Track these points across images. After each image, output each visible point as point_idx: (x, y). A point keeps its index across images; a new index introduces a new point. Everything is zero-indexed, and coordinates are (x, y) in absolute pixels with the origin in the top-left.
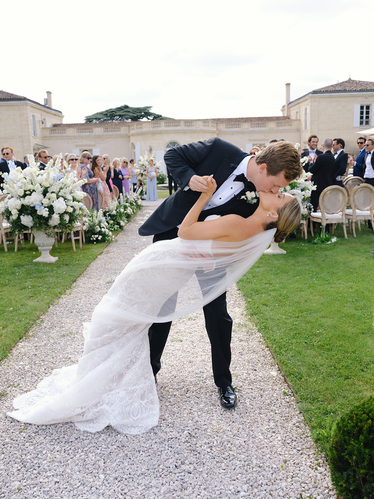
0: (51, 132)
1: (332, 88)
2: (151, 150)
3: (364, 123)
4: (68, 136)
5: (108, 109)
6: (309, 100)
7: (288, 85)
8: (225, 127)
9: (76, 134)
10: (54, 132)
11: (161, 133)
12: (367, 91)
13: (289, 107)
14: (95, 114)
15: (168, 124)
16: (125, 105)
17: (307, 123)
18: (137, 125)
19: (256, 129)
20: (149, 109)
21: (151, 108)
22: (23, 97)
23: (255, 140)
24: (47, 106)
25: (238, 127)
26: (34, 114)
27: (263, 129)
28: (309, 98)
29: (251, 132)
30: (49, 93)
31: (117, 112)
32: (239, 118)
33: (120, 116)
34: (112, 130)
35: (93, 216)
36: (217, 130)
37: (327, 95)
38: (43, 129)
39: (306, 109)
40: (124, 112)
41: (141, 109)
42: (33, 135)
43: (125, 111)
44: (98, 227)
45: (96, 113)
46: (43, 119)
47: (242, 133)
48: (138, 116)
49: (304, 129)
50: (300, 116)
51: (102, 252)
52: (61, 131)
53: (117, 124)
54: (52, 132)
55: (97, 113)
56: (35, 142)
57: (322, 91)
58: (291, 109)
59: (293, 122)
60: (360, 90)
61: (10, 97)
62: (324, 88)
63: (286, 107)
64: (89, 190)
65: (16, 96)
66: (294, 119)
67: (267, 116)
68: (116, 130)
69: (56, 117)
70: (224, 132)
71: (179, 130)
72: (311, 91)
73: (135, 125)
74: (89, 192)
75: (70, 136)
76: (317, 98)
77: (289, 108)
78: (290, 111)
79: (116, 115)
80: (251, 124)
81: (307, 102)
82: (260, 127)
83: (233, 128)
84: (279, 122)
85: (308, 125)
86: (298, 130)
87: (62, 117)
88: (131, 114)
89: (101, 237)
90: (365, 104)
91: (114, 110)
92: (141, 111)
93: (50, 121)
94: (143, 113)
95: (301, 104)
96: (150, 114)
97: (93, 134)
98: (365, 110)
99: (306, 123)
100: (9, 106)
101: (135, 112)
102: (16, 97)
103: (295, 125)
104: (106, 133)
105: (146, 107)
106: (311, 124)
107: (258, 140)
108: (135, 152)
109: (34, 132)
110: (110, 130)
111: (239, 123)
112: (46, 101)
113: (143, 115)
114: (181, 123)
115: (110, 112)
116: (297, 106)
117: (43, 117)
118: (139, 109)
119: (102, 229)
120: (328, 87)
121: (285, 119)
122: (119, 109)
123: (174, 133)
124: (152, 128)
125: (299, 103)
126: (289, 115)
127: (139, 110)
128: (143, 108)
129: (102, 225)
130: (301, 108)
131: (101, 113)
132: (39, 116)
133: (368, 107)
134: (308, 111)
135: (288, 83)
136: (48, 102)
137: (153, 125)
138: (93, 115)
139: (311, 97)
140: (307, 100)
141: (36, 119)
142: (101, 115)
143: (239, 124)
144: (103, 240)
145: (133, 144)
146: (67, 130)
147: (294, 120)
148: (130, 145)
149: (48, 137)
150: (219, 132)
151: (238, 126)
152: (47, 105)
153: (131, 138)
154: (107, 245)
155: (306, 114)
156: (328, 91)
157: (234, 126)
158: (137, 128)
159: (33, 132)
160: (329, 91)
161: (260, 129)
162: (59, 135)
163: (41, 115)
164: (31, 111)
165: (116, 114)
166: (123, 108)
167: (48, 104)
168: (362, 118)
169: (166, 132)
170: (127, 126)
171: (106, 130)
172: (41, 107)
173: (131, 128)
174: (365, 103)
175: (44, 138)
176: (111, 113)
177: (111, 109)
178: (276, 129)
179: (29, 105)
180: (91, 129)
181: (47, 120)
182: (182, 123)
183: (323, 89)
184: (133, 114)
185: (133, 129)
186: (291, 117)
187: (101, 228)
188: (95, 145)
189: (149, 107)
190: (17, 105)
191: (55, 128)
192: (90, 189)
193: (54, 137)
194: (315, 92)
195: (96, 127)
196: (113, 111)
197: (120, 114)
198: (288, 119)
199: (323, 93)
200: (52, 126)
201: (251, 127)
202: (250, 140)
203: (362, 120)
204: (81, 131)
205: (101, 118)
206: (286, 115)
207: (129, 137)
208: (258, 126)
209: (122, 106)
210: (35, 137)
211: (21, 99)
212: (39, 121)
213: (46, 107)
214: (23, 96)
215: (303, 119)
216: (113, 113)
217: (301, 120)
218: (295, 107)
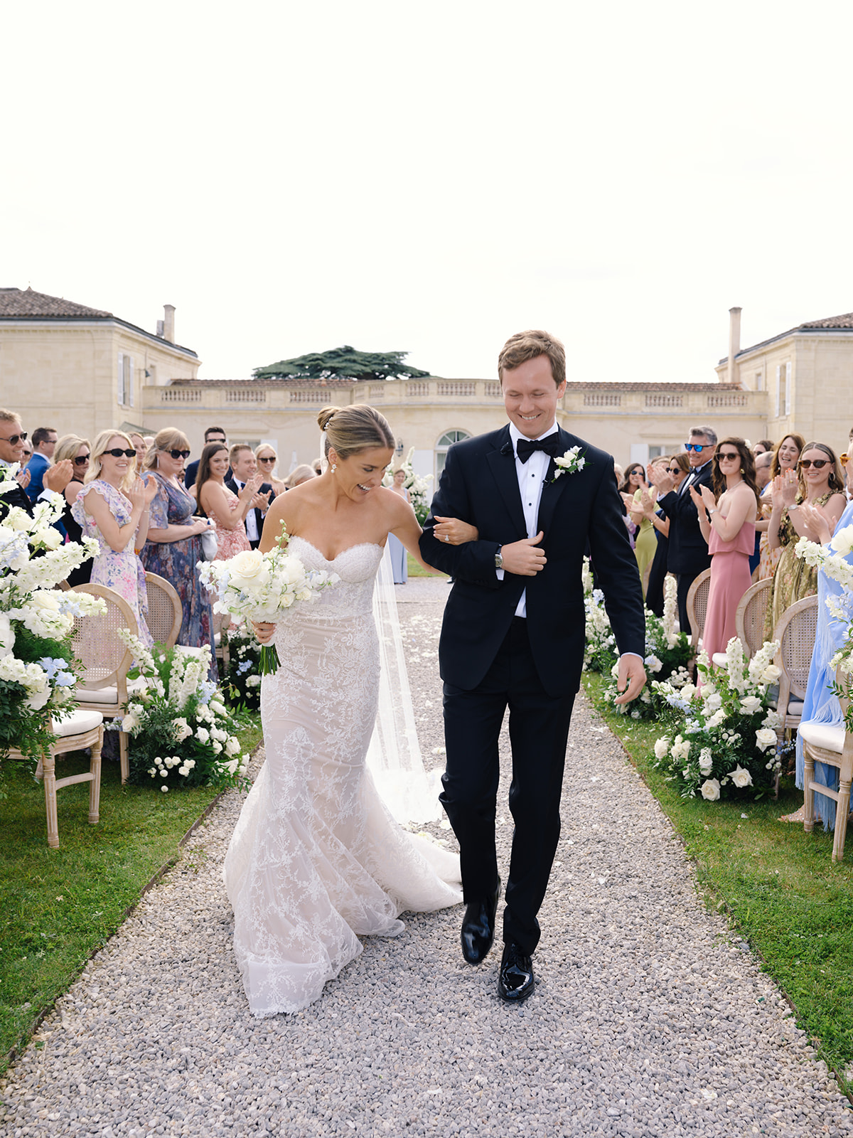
0: (165, 396)
1: (848, 319)
4: (204, 408)
5: (306, 353)
6: (793, 346)
7: (736, 311)
8: (583, 402)
9: (225, 404)
10: (173, 396)
11: (427, 408)
13: (737, 362)
14: (276, 365)
15: (445, 389)
16: (346, 347)
17: (786, 400)
18: (370, 388)
19: (659, 410)
20: (401, 357)
21: (405, 356)
22: (105, 313)
23: (654, 436)
24: (163, 337)
25: (615, 404)
26: (128, 353)
27: (676, 410)
28: (792, 342)
29: (645, 417)
30: (169, 308)
31: (327, 360)
32: (617, 383)
33: (334, 370)
34: (311, 397)
35: (172, 672)
36: (564, 409)
37: (837, 337)
38: (147, 388)
39: (784, 368)
40: (343, 362)
42: (121, 403)
43: (346, 360)
44: (182, 722)
45: (279, 361)
46: (148, 366)
47: (626, 417)
48: (374, 371)
49: (777, 415)
50: (766, 385)
51: (173, 863)
52: (190, 397)
53: (324, 385)
54: (169, 396)
55: (282, 363)
56: (124, 419)
57: (825, 325)
58: (743, 367)
59: (750, 398)
61: (75, 311)
62: (830, 319)
63: (729, 363)
64: (170, 563)
65: (90, 310)
66: (750, 390)
67: (684, 382)
68: (320, 397)
69: (183, 364)
70: (581, 413)
71: (473, 405)
72: (798, 325)
73: (367, 389)
74: (170, 571)
75: (210, 409)
76: (814, 341)
77: (737, 366)
78: (739, 373)
79: (326, 369)
80: (647, 397)
81: (787, 351)
82: (668, 405)
83: (602, 404)
84: (715, 396)
85: (787, 405)
86: (761, 416)
87: (197, 364)
88: (359, 367)
89: (190, 763)
91: (319, 357)
92: (382, 360)
93: (167, 371)
94: (386, 366)
95: (769, 357)
96: (403, 369)
97: (264, 405)
99: (784, 402)
100: (70, 331)
101: (369, 362)
102: (89, 313)
103: (753, 405)
104: (295, 405)
105: (395, 353)
106: (798, 403)
107: (663, 437)
109: (124, 394)
110: (306, 397)
111: (618, 395)
112: (161, 327)
113: (386, 370)
114: (477, 387)
115: (310, 361)
116: (759, 361)
117: (150, 362)
118: (377, 356)
119: (199, 729)
120: (838, 318)
121: (728, 389)
122: (333, 355)
123: (461, 410)
124: (406, 396)
125: (763, 354)
126: (736, 381)
127: (378, 359)
128: (386, 354)
129: (204, 713)
130: (768, 366)
131: (291, 363)
132: (139, 358)
134: (789, 371)
135: (737, 306)
136: (166, 328)
137: (409, 390)
138: (270, 366)
139: (798, 340)
140: (786, 345)
141: (132, 365)
142: (291, 366)
143: (616, 397)
144: (200, 779)
146: (203, 393)
147: (752, 393)
149: (157, 408)
150: (568, 412)
151: (616, 400)
152: (162, 334)
154: (211, 807)
155: (783, 379)
156: (839, 327)
157: (604, 401)
158: (370, 396)
159: (122, 395)
160: (842, 326)
161: (668, 410)
162: (184, 404)
163: (146, 356)
164: (119, 347)
165: (324, 365)
166: (341, 353)
167: (165, 333)
169: (440, 408)
170: (347, 390)
171: (297, 397)
172: (148, 338)
173: (357, 394)
175: (148, 410)
176: (313, 363)
177: (314, 354)
178: (707, 411)
179: (116, 332)
180: (261, 393)
181: (158, 369)
182: (480, 388)
183: (827, 323)
184: (363, 368)
185: (361, 397)
186: (741, 386)
187: (194, 725)
188: (266, 432)
189: (403, 354)
190: (89, 331)
191: (177, 388)
192: (176, 563)
193: (173, 408)
194: (806, 328)
195: (274, 389)
196: (317, 359)
197: (333, 365)
198: (734, 390)
199: (827, 331)
200: (171, 382)
201: (647, 404)
202: (643, 436)
204: (237, 397)
205: (288, 374)
206: (728, 380)
208: (664, 404)
209: (340, 349)
210: (125, 407)
211: (101, 317)
212: (140, 370)
213: (161, 340)
214: (104, 310)
215: (774, 392)
216: (317, 362)
217: (770, 393)
218: (753, 363)
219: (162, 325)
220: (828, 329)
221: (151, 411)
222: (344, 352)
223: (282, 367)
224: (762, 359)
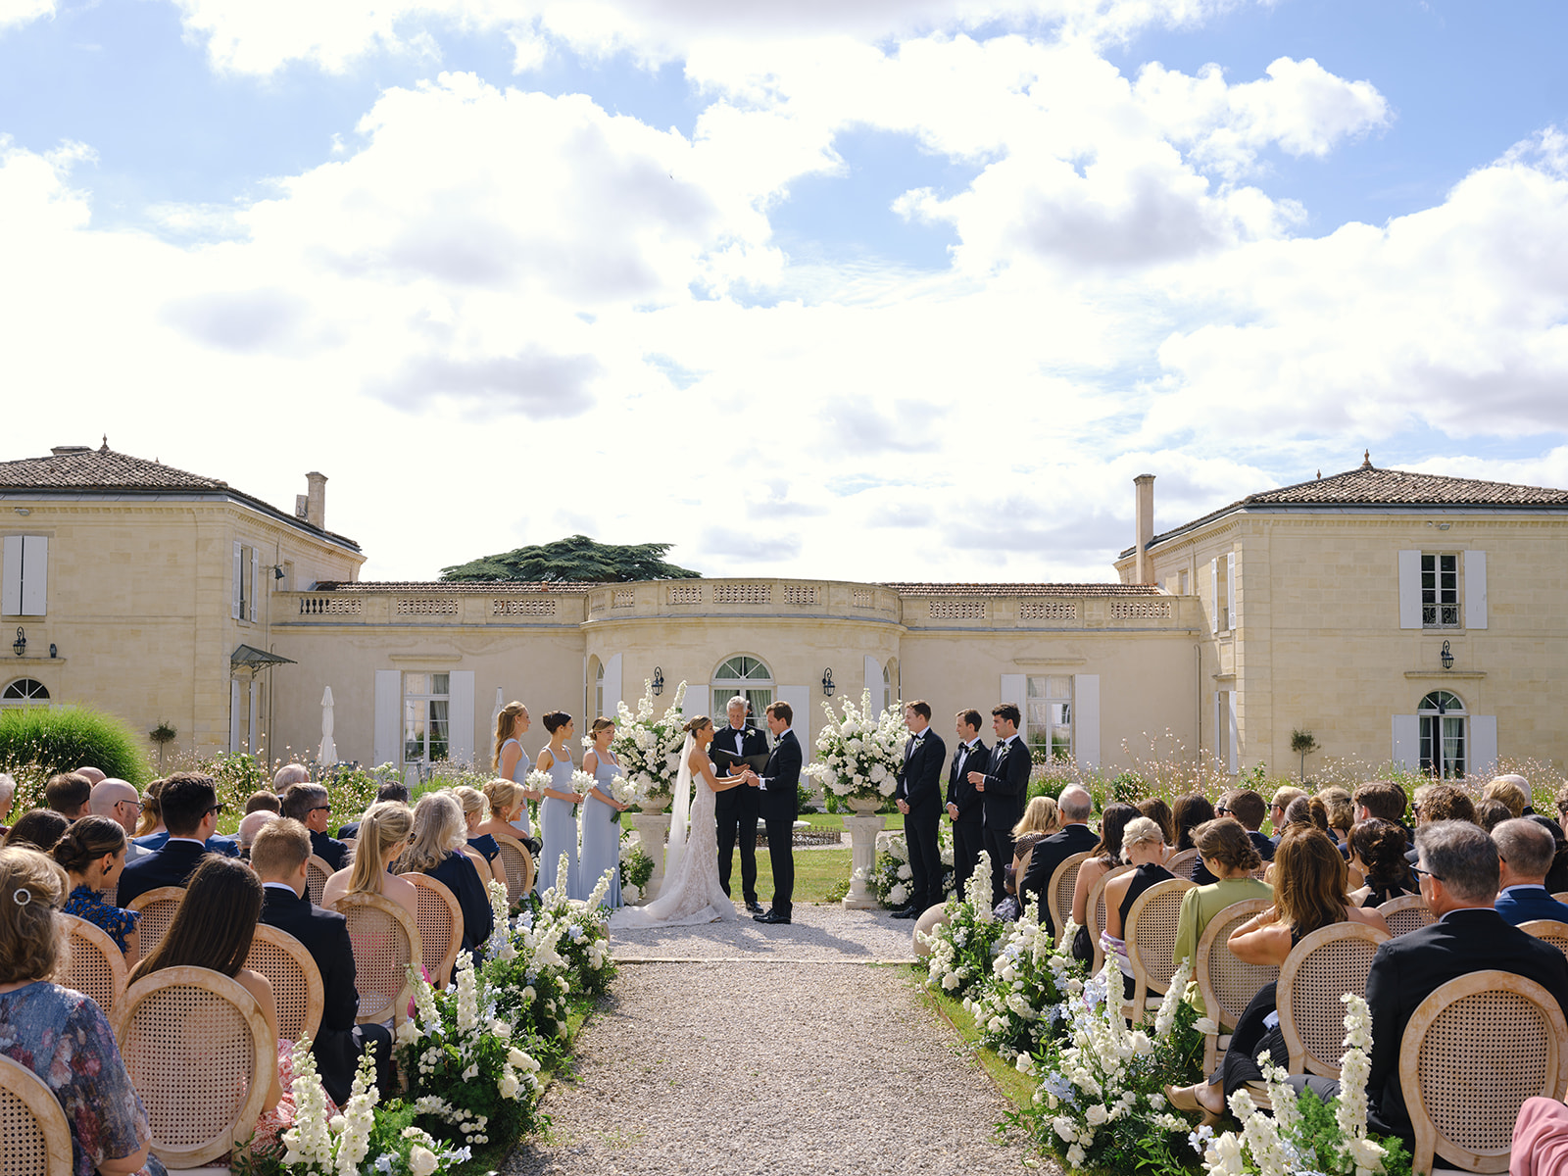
0: (305, 607)
2: (659, 683)
3: (1439, 614)
4: (366, 626)
6: (1234, 531)
7: (1145, 480)
8: (927, 612)
9: (398, 618)
10: (319, 607)
11: (700, 621)
12: (1444, 505)
13: (1150, 553)
14: (477, 563)
15: (725, 596)
16: (579, 537)
17: (1229, 608)
18: (614, 596)
19: (1042, 623)
20: (660, 552)
21: (665, 550)
22: (215, 482)
23: (1035, 663)
24: (307, 521)
26: (249, 542)
27: (1065, 623)
28: (1233, 524)
29: (1021, 633)
30: (317, 479)
31: (551, 557)
33: (560, 571)
37: (1301, 515)
38: (277, 594)
39: (1223, 561)
40: (574, 559)
41: (631, 550)
42: (237, 617)
43: (579, 557)
46: (281, 562)
47: (992, 635)
48: (620, 572)
49: (1216, 630)
50: (1196, 586)
52: (343, 608)
53: (545, 590)
54: (311, 606)
55: (486, 560)
56: (240, 641)
57: (1282, 499)
58: (1157, 561)
59: (1172, 605)
60: (1418, 501)
61: (170, 480)
62: (1292, 489)
63: (1138, 554)
65: (192, 477)
66: (1171, 594)
68: (538, 607)
69: (336, 561)
71: (767, 617)
72: (1241, 499)
73: (608, 595)
75: (374, 626)
76: (1266, 522)
77: (1148, 560)
78: (1154, 570)
79: (549, 569)
80: (1021, 605)
81: (1227, 536)
82: (1055, 616)
83: (957, 616)
84: (1121, 602)
85: (1231, 615)
86: (1192, 631)
87: (358, 562)
88: (597, 567)
90: (1437, 550)
91: (540, 552)
92: (630, 557)
93: (311, 570)
94: (637, 566)
95: (1198, 546)
96: (662, 570)
97: (455, 620)
98: (1438, 572)
99: (1226, 610)
100: (160, 509)
101: (612, 560)
103: (1178, 615)
104: (501, 619)
105: (650, 546)
106: (1247, 614)
107: (1048, 663)
108: (600, 690)
109: (242, 604)
110: (518, 607)
111: (981, 601)
112: (302, 505)
113: (636, 571)
114: (772, 592)
115: (527, 558)
116: (1183, 553)
117: (284, 556)
118: (623, 551)
122: (559, 550)
123: (749, 625)
124: (668, 605)
125: (1191, 541)
126: (1150, 582)
127: (624, 554)
128: (637, 549)
130: (1200, 559)
131: (499, 560)
132: (266, 549)
133: (1449, 562)
134: (1231, 567)
135: (1145, 473)
136: (311, 508)
137: (671, 597)
138: (469, 565)
139: (1242, 521)
140: (1224, 529)
141: (255, 560)
142: (498, 564)
145: (594, 657)
146: (364, 602)
147: (1176, 598)
148: (586, 661)
149: (293, 624)
151: (977, 610)
152: (306, 518)
153: (591, 637)
155: (1222, 578)
156: (1302, 501)
157: (962, 610)
158: (614, 605)
159: (239, 605)
160: (1307, 499)
161: (1055, 623)
162: (334, 618)
163: (277, 546)
164: (237, 533)
165: (547, 564)
166: (571, 547)
167: (310, 515)
168: (1428, 597)
169: (719, 621)
170: (578, 597)
171: (504, 608)
172: (282, 521)
173: (593, 605)
174: (1439, 548)
175: (277, 626)
176: (531, 560)
177: (532, 548)
178: (1112, 625)
179: (232, 511)
180: (451, 602)
181: (297, 566)
182: (778, 593)
184: (604, 567)
185: (601, 607)
186: (1158, 589)
188: (459, 659)
191: (324, 595)
193: (317, 625)
194: (1255, 503)
195: (471, 596)
196: (538, 556)
197: (560, 564)
198: (1148, 595)
199: (1285, 508)
200: (316, 586)
203: (1429, 605)
205: (496, 576)
206: (1137, 580)
207: (584, 634)
209: (570, 541)
210: (242, 622)
211: (209, 488)
212: (268, 568)
213: (305, 524)
214: (214, 478)
215: (1209, 597)
216: (536, 560)
217: (1202, 599)
218: (1173, 555)
219: (304, 503)
220: (1286, 505)
221: (283, 628)
222: (576, 545)
223: (486, 566)
224: (1190, 549)
